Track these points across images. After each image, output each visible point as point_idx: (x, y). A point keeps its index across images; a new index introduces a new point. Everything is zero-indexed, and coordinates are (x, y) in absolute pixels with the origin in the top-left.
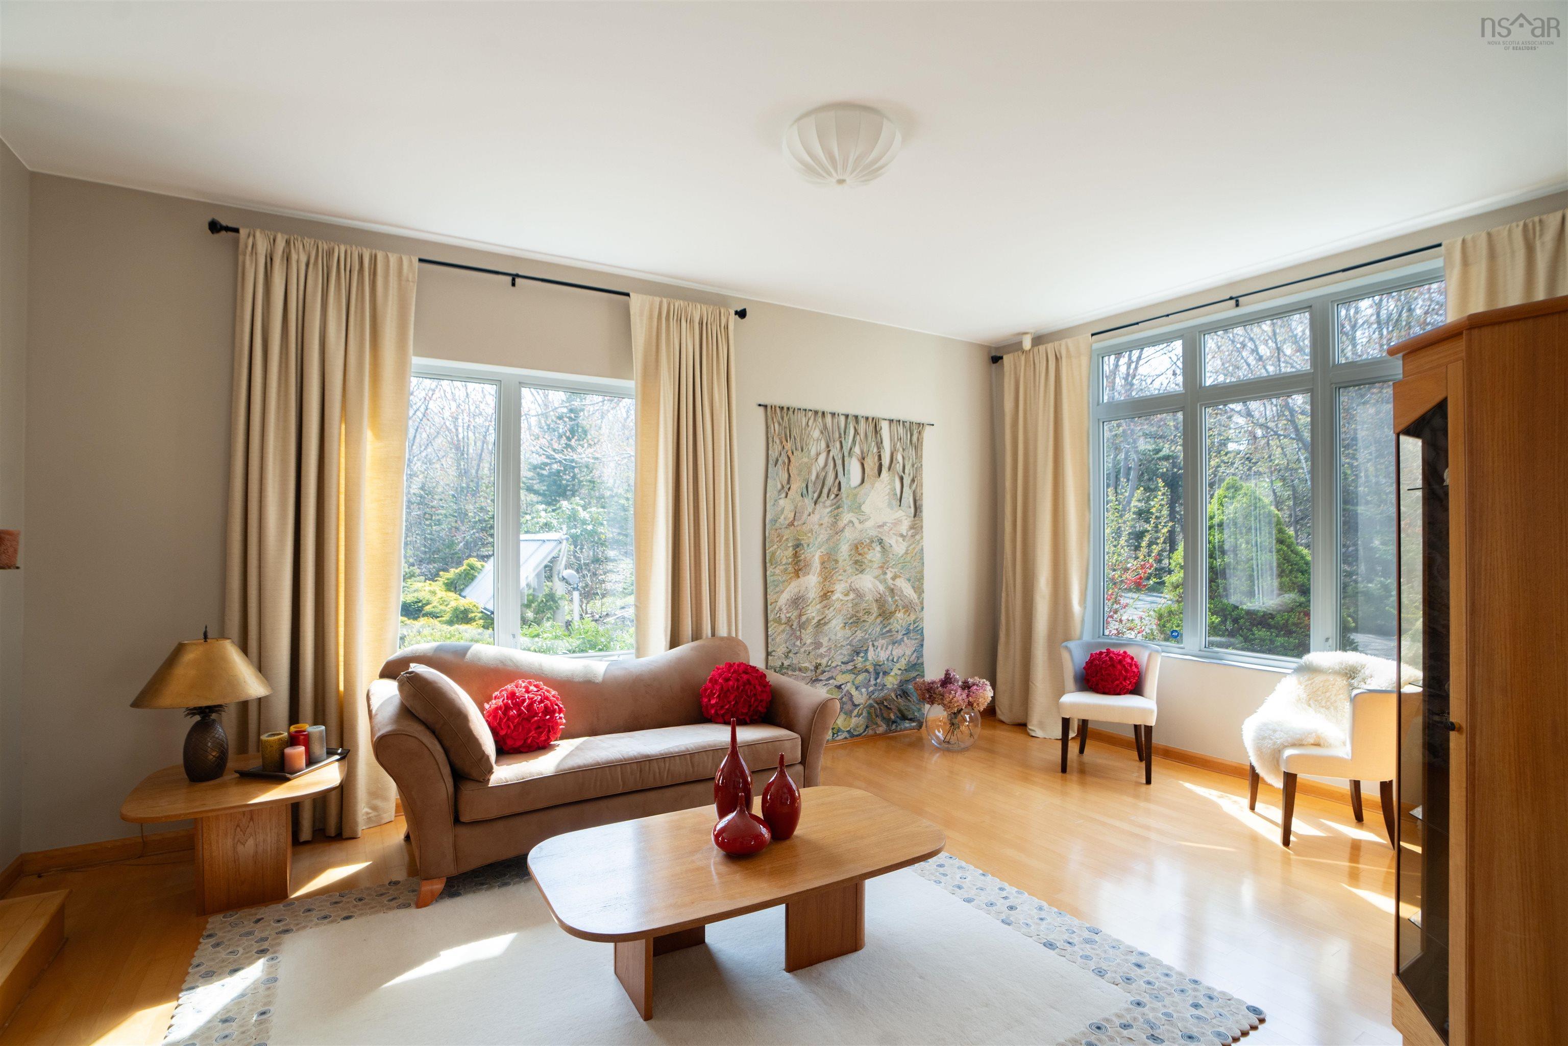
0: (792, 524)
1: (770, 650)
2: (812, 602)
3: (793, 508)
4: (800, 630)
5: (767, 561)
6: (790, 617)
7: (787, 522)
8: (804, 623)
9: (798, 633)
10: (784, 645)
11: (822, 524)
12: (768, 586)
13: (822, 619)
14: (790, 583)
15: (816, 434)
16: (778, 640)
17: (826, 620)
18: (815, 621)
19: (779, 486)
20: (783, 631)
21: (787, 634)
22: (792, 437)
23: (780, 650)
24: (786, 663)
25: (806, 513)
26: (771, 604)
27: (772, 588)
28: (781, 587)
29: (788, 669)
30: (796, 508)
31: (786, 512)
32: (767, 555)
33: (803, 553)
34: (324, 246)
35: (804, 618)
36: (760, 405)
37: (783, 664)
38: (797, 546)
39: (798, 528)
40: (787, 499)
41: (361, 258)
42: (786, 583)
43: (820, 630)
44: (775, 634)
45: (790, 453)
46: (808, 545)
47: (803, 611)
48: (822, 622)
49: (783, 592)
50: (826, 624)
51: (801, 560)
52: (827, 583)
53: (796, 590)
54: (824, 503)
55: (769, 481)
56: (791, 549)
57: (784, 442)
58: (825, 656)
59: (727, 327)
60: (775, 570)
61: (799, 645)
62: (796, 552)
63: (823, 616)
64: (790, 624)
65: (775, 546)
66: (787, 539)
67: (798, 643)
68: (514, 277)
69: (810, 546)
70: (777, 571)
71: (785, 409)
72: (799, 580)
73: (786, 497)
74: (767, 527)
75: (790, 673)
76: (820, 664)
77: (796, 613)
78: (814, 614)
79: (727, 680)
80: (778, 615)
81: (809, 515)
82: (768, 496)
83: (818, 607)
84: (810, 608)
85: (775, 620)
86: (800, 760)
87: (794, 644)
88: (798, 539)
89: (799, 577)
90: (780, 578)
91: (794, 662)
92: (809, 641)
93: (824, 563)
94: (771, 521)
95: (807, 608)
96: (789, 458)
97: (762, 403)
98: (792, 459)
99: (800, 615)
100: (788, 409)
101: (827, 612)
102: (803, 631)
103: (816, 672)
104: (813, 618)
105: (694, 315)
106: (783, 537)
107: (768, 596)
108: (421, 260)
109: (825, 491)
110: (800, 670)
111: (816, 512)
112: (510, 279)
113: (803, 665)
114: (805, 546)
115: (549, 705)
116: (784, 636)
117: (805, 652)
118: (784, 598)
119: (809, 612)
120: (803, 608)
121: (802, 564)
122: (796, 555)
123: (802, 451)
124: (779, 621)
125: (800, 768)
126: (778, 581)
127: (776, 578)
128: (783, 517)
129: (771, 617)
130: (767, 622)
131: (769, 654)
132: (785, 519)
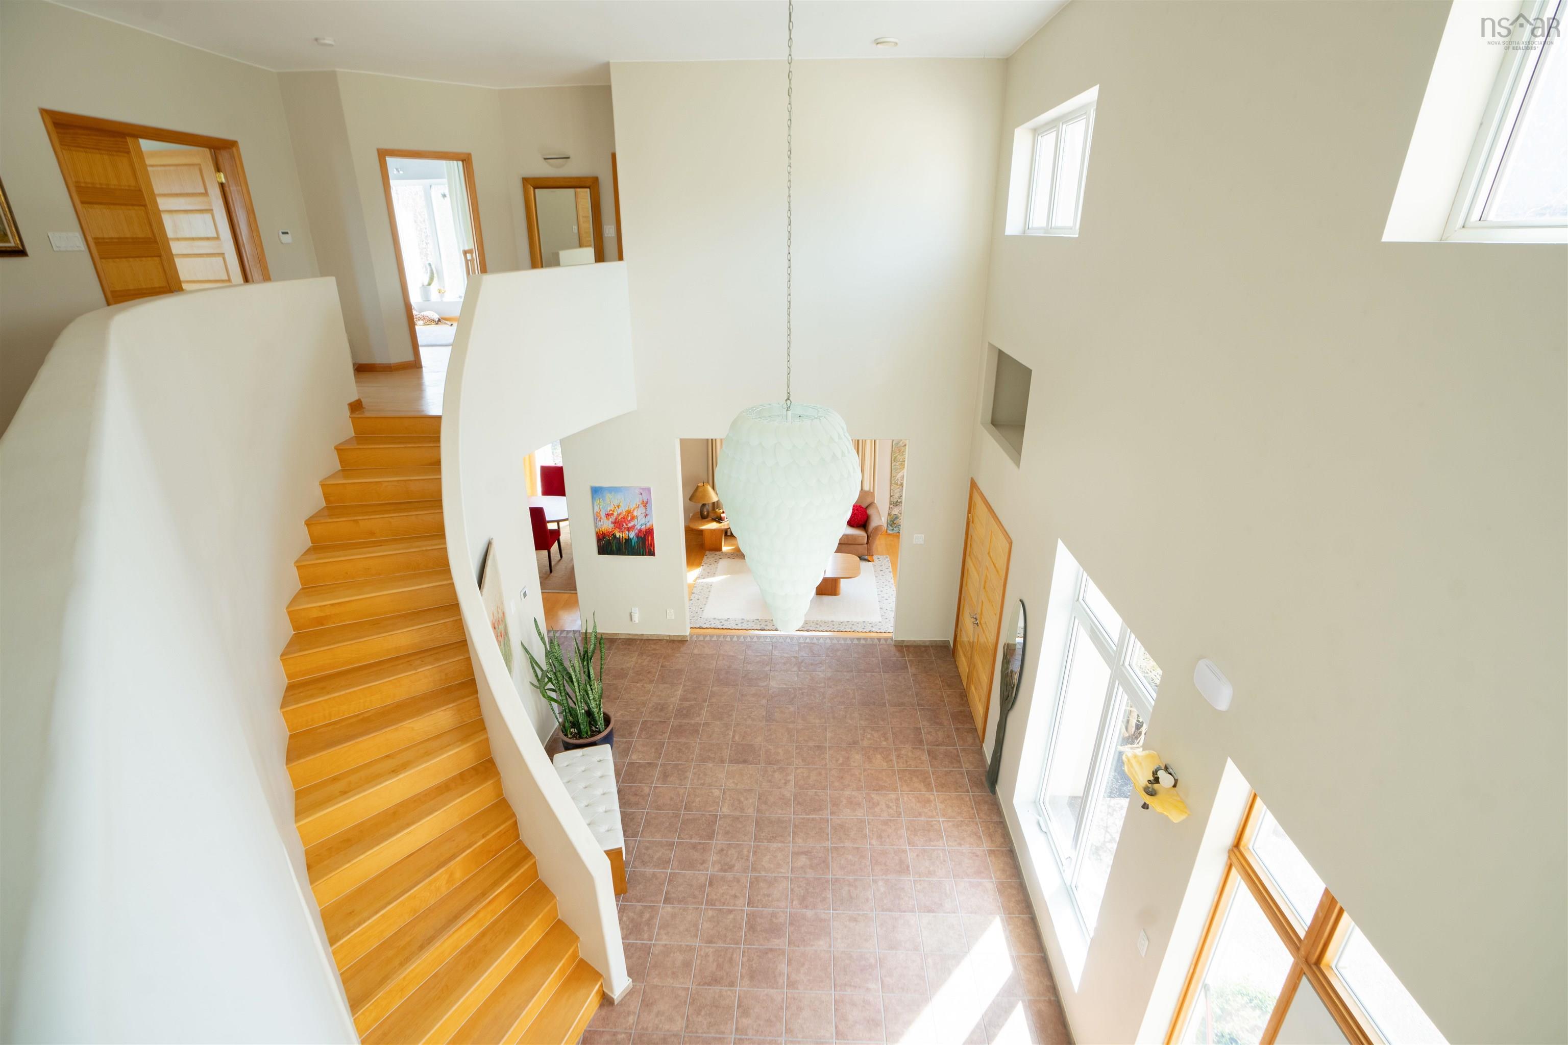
6: (902, 483)
16: (896, 491)
20: (899, 488)
70: (897, 464)
85: (895, 484)
86: (866, 541)
90: (898, 467)
94: (896, 444)
124: (897, 484)
125: (867, 545)
126: (897, 468)
127: (896, 467)
128: (901, 442)
129: (893, 482)
130: (891, 484)
131: (891, 496)
132: (903, 443)
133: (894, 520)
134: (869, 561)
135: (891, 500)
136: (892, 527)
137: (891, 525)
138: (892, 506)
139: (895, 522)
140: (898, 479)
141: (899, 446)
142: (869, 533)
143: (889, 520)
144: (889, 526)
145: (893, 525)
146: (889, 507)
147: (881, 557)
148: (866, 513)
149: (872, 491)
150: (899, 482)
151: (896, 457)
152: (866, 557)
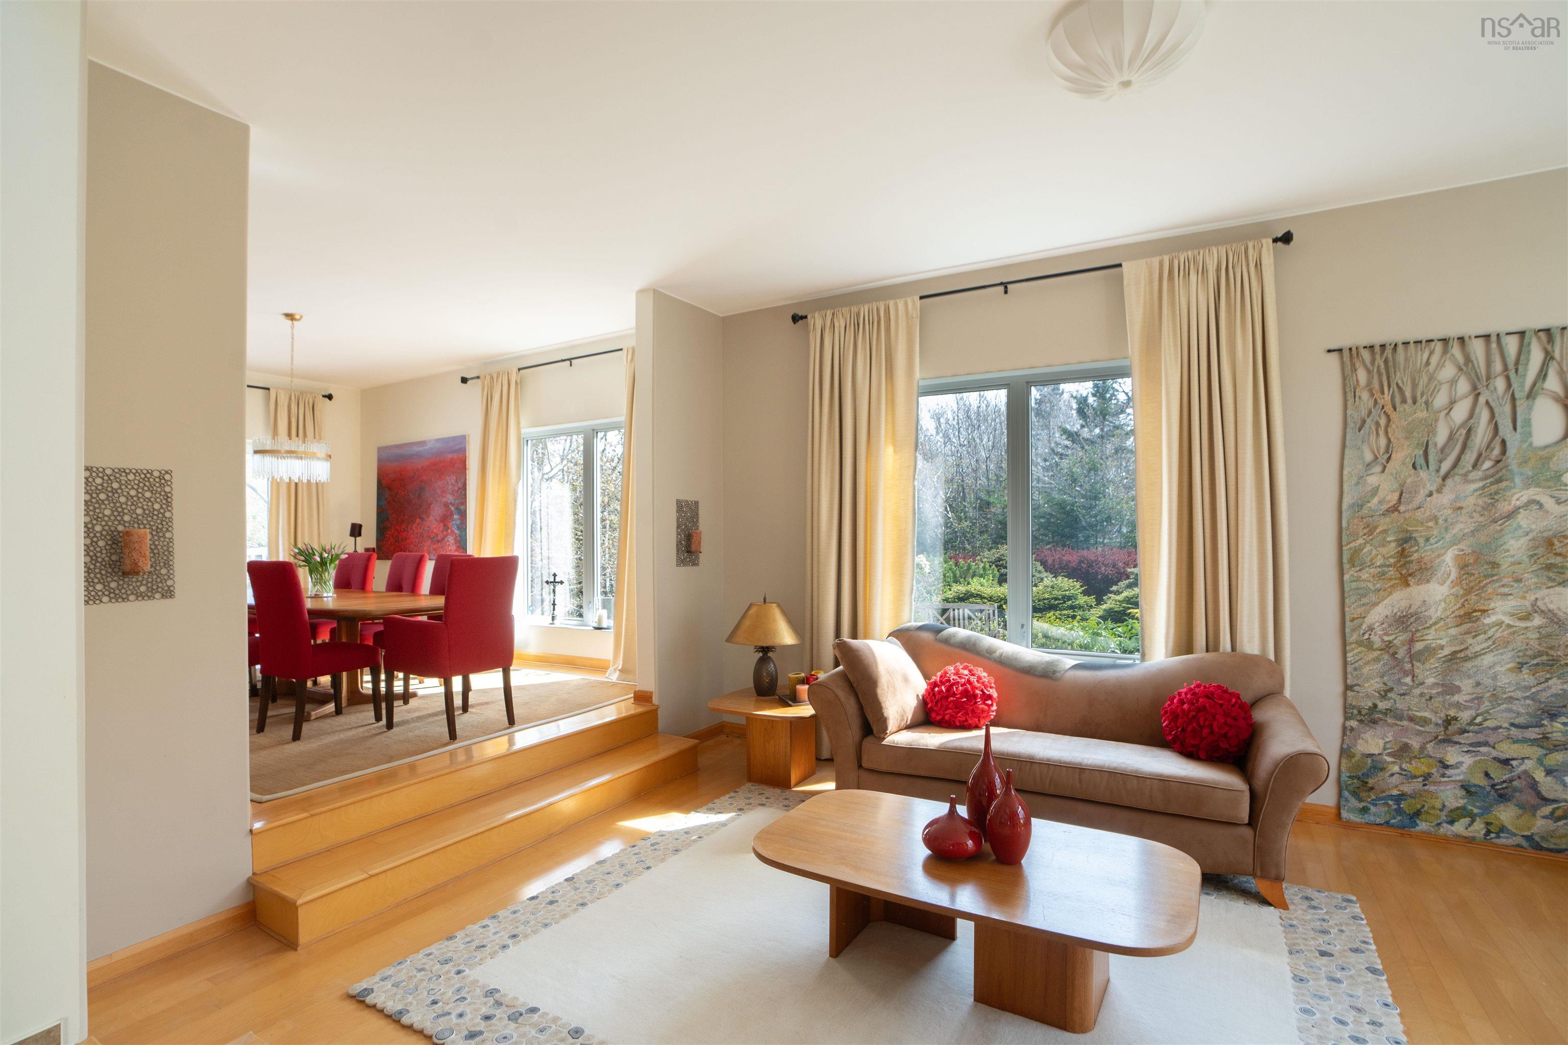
0: (1395, 509)
1: (1349, 682)
2: (1435, 623)
3: (1396, 486)
4: (1411, 662)
5: (1345, 560)
6: (1390, 642)
7: (1385, 507)
8: (1420, 652)
9: (1408, 666)
10: (1378, 680)
11: (1460, 508)
12: (1346, 595)
13: (1461, 651)
14: (1391, 594)
15: (1448, 371)
16: (1366, 670)
17: (1468, 653)
18: (1447, 651)
19: (1369, 457)
20: (1377, 660)
21: (1384, 665)
22: (1394, 385)
23: (1373, 686)
24: (1382, 705)
25: (1423, 493)
26: (1353, 620)
27: (1353, 598)
28: (1373, 598)
29: (1386, 714)
30: (1402, 485)
31: (1381, 494)
32: (1345, 553)
33: (1417, 551)
34: (854, 309)
35: (1419, 646)
36: (1329, 351)
37: (1375, 706)
38: (1406, 541)
39: (1407, 515)
40: (1384, 476)
41: (878, 310)
42: (1382, 593)
43: (1455, 667)
44: (1361, 663)
45: (1389, 408)
46: (1427, 540)
47: (1418, 634)
48: (1462, 655)
49: (1375, 604)
50: (1467, 659)
51: (1411, 562)
52: (1473, 598)
53: (1403, 604)
54: (1465, 475)
55: (1347, 451)
56: (1393, 545)
57: (1377, 395)
58: (1466, 708)
59: (1259, 265)
60: (1360, 574)
61: (1410, 683)
62: (1403, 550)
63: (1463, 647)
64: (1391, 651)
65: (1361, 541)
66: (1385, 531)
67: (1408, 680)
68: (1005, 285)
69: (1432, 541)
70: (1365, 575)
71: (1377, 349)
72: (1409, 590)
73: (1383, 471)
74: (1344, 514)
75: (1390, 720)
76: (1455, 719)
77: (1403, 637)
78: (1443, 642)
79: (1182, 702)
80: (1366, 636)
81: (1430, 494)
82: (1345, 472)
83: (1453, 631)
84: (1432, 631)
85: (1359, 643)
86: (1247, 822)
87: (1399, 679)
88: (1407, 531)
89: (1408, 585)
90: (1370, 585)
91: (1399, 706)
92: (1430, 681)
93: (1466, 566)
94: (1352, 506)
95: (1426, 632)
96: (1388, 416)
97: (1332, 348)
98: (1393, 415)
99: (1412, 641)
100: (1383, 346)
101: (1470, 641)
102: (1417, 664)
103: (1446, 728)
104: (1442, 647)
105: (1208, 262)
106: (1376, 528)
107: (1347, 609)
108: (921, 298)
109: (1470, 457)
110: (1411, 719)
111: (1446, 490)
112: (1002, 288)
113: (1417, 714)
114: (1421, 541)
115: (970, 689)
116: (1378, 666)
117: (1422, 695)
118: (1378, 614)
119: (1430, 637)
120: (1417, 631)
121: (1414, 567)
122: (1402, 554)
123: (1415, 402)
124: (1369, 645)
125: (1248, 832)
126: (1367, 588)
127: (1363, 585)
128: (1375, 500)
129: (1352, 638)
130: (1344, 643)
131: (1348, 688)
132: (1380, 502)
133: (1367, 775)
134: (1265, 902)
135: (1349, 700)
136: (1361, 800)
137: (1355, 794)
138: (1353, 723)
139: (1371, 782)
140: (1371, 629)
141: (1365, 511)
142: (1259, 783)
143: (1344, 778)
144: (1346, 794)
145: (1363, 795)
146: (1344, 728)
147: (1320, 898)
148: (1250, 717)
149: (1272, 657)
150: (1376, 639)
151: (1357, 551)
152: (1253, 884)
